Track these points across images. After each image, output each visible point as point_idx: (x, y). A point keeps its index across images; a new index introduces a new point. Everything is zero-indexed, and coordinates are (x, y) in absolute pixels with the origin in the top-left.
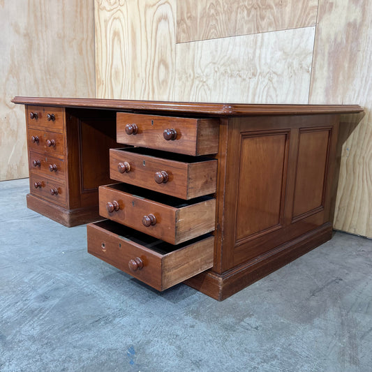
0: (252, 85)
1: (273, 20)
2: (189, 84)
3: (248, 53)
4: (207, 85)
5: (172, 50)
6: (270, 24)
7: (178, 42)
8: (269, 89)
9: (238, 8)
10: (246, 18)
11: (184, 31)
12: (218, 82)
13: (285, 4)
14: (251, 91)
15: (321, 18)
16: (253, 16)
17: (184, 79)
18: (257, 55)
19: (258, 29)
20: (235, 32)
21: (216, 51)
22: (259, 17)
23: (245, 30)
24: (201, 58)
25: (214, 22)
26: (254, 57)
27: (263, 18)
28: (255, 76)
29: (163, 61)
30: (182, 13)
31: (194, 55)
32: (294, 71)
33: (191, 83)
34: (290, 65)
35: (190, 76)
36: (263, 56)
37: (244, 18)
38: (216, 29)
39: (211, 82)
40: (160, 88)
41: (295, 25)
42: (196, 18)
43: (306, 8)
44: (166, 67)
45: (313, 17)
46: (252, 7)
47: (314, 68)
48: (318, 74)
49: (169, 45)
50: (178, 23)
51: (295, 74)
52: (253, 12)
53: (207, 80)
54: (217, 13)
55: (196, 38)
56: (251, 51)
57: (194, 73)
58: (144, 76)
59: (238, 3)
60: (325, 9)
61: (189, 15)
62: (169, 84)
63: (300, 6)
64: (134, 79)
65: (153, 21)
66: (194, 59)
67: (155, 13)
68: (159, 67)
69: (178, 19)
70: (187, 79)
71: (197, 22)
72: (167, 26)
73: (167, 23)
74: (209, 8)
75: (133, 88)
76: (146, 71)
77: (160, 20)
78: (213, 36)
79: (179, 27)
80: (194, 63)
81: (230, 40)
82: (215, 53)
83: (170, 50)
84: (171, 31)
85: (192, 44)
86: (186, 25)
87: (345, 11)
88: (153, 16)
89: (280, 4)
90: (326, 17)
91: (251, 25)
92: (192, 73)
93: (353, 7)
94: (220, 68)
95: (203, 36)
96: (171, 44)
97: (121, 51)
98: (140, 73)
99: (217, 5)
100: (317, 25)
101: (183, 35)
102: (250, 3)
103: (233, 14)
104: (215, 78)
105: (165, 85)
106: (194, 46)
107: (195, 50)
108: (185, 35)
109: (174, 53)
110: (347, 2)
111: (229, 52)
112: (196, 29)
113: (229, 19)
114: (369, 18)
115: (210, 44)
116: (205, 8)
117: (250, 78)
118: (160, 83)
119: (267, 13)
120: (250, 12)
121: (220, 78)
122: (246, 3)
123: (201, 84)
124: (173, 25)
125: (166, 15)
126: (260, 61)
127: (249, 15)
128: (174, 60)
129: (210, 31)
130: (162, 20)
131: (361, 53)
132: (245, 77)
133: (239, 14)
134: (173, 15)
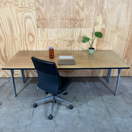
1: (79, 24)
4: (55, 43)
7: (38, 27)
8: (79, 45)
9: (66, 19)
10: (69, 23)
12: (60, 43)
16: (72, 22)
17: (43, 41)
18: (74, 35)
19: (74, 27)
20: (65, 27)
22: (74, 23)
23: (69, 27)
24: (51, 34)
25: (56, 22)
27: (76, 24)
29: (30, 34)
30: (39, 17)
31: (47, 33)
33: (47, 43)
35: (46, 40)
36: (76, 35)
37: (68, 22)
38: (56, 24)
40: (31, 44)
41: (87, 27)
42: (47, 20)
44: (33, 36)
45: (92, 25)
47: (93, 39)
49: (33, 28)
52: (72, 21)
54: (57, 19)
55: (48, 27)
56: (72, 34)
58: (20, 39)
59: (66, 17)
60: (96, 24)
61: (43, 18)
62: (35, 43)
63: (88, 22)
64: (13, 41)
65: (22, 18)
66: (47, 35)
67: (23, 14)
68: (28, 36)
69: (37, 19)
70: (45, 41)
71: (47, 21)
72: (31, 21)
73: (31, 20)
74: (53, 17)
75: (13, 44)
76: (21, 37)
77: (26, 18)
78: (56, 27)
79: (38, 22)
80: (48, 36)
81: (63, 29)
82: (57, 33)
83: (34, 30)
84: (34, 23)
85: (46, 29)
86: (42, 22)
87: (101, 25)
88: (22, 16)
89: (81, 20)
90: (96, 26)
91: (71, 25)
92: (47, 39)
93: (103, 24)
94: (60, 38)
95: (51, 26)
96: (34, 28)
97: (2, 29)
98: (17, 38)
99: (56, 16)
100: (94, 28)
101: (40, 25)
102: (71, 18)
103: (64, 20)
104: (58, 41)
105: (33, 43)
106: (47, 30)
107: (47, 31)
108: (42, 25)
109: (36, 31)
110: (102, 23)
111: (63, 33)
112: (47, 24)
113: (63, 22)
114: (107, 27)
115: (54, 30)
116: (51, 17)
117: (72, 42)
118: (30, 43)
119: (77, 22)
120: (71, 21)
121: (60, 41)
122: (69, 18)
123: (52, 43)
124: (35, 21)
125: (30, 16)
126: (75, 37)
127: (70, 22)
128: (37, 34)
129: (54, 25)
130: (28, 18)
131: (105, 36)
132: (70, 41)
133: (66, 21)
134: (34, 17)
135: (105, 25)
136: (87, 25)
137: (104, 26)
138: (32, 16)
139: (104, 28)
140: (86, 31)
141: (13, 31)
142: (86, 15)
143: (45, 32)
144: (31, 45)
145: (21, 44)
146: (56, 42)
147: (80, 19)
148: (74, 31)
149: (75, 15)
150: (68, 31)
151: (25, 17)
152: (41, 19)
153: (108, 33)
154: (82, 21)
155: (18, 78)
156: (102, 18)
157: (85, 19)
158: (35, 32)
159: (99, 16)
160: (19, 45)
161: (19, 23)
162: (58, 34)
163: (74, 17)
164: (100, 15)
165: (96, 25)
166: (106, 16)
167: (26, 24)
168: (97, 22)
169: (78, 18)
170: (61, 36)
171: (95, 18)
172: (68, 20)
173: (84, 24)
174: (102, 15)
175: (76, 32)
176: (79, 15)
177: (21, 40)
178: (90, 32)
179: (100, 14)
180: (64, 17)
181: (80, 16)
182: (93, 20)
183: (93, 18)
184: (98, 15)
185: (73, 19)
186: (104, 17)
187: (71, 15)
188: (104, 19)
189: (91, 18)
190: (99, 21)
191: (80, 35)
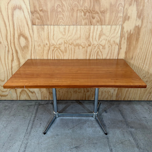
1: (99, 19)
2: (46, 48)
3: (85, 35)
4: (60, 50)
5: (29, 29)
7: (33, 24)
8: (98, 52)
9: (78, 10)
12: (68, 49)
13: (106, 13)
14: (88, 53)
15: (124, 22)
16: (88, 16)
17: (42, 46)
18: (91, 36)
19: (91, 24)
20: (76, 24)
21: (65, 32)
22: (91, 17)
23: (83, 23)
24: (54, 35)
25: (61, 16)
26: (89, 37)
27: (93, 18)
28: (90, 46)
29: (22, 35)
30: (35, 7)
31: (48, 33)
32: (111, 44)
33: (48, 48)
34: (109, 42)
35: (47, 44)
36: (94, 37)
37: (82, 16)
38: (63, 19)
41: (111, 24)
42: (47, 12)
43: (117, 17)
44: (26, 38)
45: (120, 21)
46: (87, 11)
47: (120, 43)
48: (122, 47)
49: (26, 25)
50: (32, 13)
51: (112, 46)
52: (87, 14)
54: (63, 11)
55: (48, 23)
56: (88, 34)
58: (6, 43)
59: (78, 8)
60: (126, 18)
61: (41, 9)
62: (30, 48)
65: (7, 8)
66: (48, 35)
67: (9, 3)
68: (19, 38)
69: (31, 10)
70: (44, 46)
71: (48, 14)
72: (23, 14)
73: (22, 12)
74: (57, 7)
76: (7, 40)
77: (15, 8)
78: (61, 24)
79: (33, 16)
80: (49, 37)
81: (74, 27)
82: (64, 33)
83: (28, 29)
84: (26, 17)
85: (46, 27)
88: (8, 5)
89: (103, 12)
90: (126, 22)
91: (86, 21)
92: (48, 43)
93: (138, 19)
94: (68, 41)
95: (54, 23)
96: (28, 25)
98: (2, 42)
99: (62, 6)
100: (122, 25)
101: (37, 20)
102: (86, 9)
103: (74, 13)
104: (65, 46)
105: (26, 49)
106: (48, 28)
107: (48, 31)
108: (39, 21)
109: (31, 31)
110: (136, 17)
111: (74, 33)
112: (48, 18)
113: (72, 16)
114: (144, 25)
115: (59, 28)
116: (54, 7)
117: (87, 47)
118: (22, 48)
119: (96, 16)
120: (86, 14)
121: (69, 46)
122: (83, 9)
123: (55, 49)
124: (28, 13)
125: (20, 6)
126: (93, 39)
128: (32, 35)
129: (59, 21)
130: (17, 9)
131: (140, 39)
132: (84, 46)
133: (78, 14)
134: (27, 7)
135: (140, 21)
136: (112, 21)
137: (139, 23)
138: (24, 6)
139: (139, 25)
140: (110, 31)
142: (111, 4)
143: (45, 31)
144: (23, 52)
145: (8, 51)
146: (63, 48)
147: (100, 11)
148: (90, 31)
149: (92, 3)
150: (80, 30)
151: (12, 8)
152: (38, 10)
153: (145, 33)
155: (5, 102)
156: (136, 10)
157: (109, 11)
158: (29, 31)
159: (132, 5)
160: (5, 52)
162: (65, 35)
163: (90, 7)
164: (134, 5)
165: (126, 20)
166: (144, 6)
168: (129, 15)
169: (97, 9)
170: (69, 38)
171: (125, 9)
172: (81, 13)
173: (107, 19)
174: (136, 4)
175: (94, 31)
176: (100, 4)
177: (8, 45)
178: (116, 32)
179: (133, 2)
180: (75, 7)
181: (100, 6)
182: (122, 13)
183: (121, 9)
184: (130, 5)
185: (90, 10)
186: (140, 8)
187: (86, 4)
188: (140, 11)
189: (119, 9)
190: (131, 14)
191: (100, 36)
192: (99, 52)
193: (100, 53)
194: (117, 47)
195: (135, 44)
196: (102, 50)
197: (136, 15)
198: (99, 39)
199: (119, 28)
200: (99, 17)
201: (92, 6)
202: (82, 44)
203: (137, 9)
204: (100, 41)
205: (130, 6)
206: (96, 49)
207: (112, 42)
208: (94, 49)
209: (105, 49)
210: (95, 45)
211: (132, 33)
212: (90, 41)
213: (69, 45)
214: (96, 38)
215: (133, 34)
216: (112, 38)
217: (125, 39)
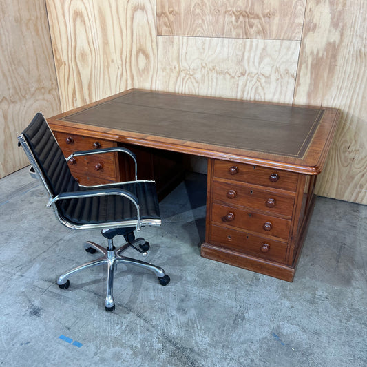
0: (241, 83)
1: (261, 29)
2: (174, 74)
3: (237, 55)
4: (195, 79)
5: (152, 41)
6: (258, 33)
7: (159, 34)
8: (257, 87)
9: (226, 12)
10: (234, 23)
11: (166, 25)
12: (206, 78)
13: (273, 17)
14: (240, 88)
15: (305, 35)
16: (241, 22)
17: (168, 70)
18: (246, 57)
19: (247, 35)
20: (222, 34)
21: (204, 49)
22: (247, 25)
23: (234, 34)
24: (186, 53)
25: (200, 21)
26: (243, 59)
27: (251, 26)
28: (244, 75)
29: (141, 50)
30: (163, 7)
31: (179, 49)
32: (281, 75)
33: (176, 74)
34: (277, 70)
35: (175, 68)
36: (251, 59)
37: (232, 22)
38: (202, 27)
39: (198, 76)
40: (141, 76)
41: (282, 36)
42: (180, 14)
43: (292, 25)
44: (147, 56)
45: (298, 32)
46: (240, 14)
47: (298, 75)
48: (301, 81)
49: (148, 35)
50: (158, 16)
51: (282, 78)
52: (241, 18)
53: (194, 74)
54: (204, 14)
55: (180, 33)
56: (240, 53)
57: (179, 66)
58: (120, 62)
59: (226, 8)
61: (171, 9)
62: (151, 73)
63: (287, 21)
64: (106, 64)
65: (127, 9)
66: (179, 53)
68: (137, 56)
69: (158, 12)
70: (171, 70)
71: (180, 18)
72: (146, 17)
73: (145, 14)
74: (194, 7)
75: (106, 73)
76: (121, 57)
77: (135, 9)
78: (199, 34)
79: (160, 20)
80: (179, 57)
81: (218, 40)
82: (202, 50)
84: (150, 22)
85: (176, 38)
86: (168, 19)
87: (327, 32)
88: (127, 4)
89: (268, 16)
90: (310, 34)
91: (239, 31)
92: (177, 66)
93: (333, 30)
94: (208, 64)
95: (188, 33)
96: (151, 35)
97: (87, 34)
98: (115, 59)
99: (203, 5)
100: (302, 40)
101: (164, 28)
102: (239, 9)
103: (220, 17)
104: (203, 73)
105: (146, 74)
106: (179, 40)
107: (179, 45)
108: (167, 29)
109: (154, 44)
111: (217, 51)
112: (180, 25)
113: (217, 21)
114: (346, 40)
116: (190, 6)
117: (239, 77)
118: (140, 72)
119: (255, 22)
120: (239, 18)
121: (208, 73)
122: (234, 10)
123: (187, 76)
124: (152, 17)
125: (144, 5)
126: (248, 63)
127: (237, 21)
128: (155, 51)
129: (195, 29)
130: (139, 10)
131: (338, 67)
132: (233, 75)
133: (226, 19)
134: (152, 7)
135: (338, 33)
136: (284, 31)
137: (335, 37)
138: (148, 6)
139: (335, 42)
140: (280, 50)
141: (107, 40)
142: (282, 2)
143: (174, 46)
144: (141, 79)
145: (122, 75)
147: (262, 14)
148: (245, 48)
150: (229, 46)
152: (167, 12)
153: (348, 58)
154: (268, 20)
157: (278, 14)
158: (152, 46)
159: (322, 2)
160: (117, 76)
161: (120, 21)
162: (204, 53)
163: (246, 7)
164: (325, 2)
165: (309, 31)
166: (345, 5)
167: (135, 24)
168: (314, 21)
169: (257, 10)
170: (210, 59)
171: (308, 10)
172: (231, 17)
173: (275, 28)
174: (329, 1)
176: (263, 2)
177: (122, 65)
178: (290, 52)
180: (222, 6)
181: (263, 5)
182: (302, 17)
183: (301, 10)
184: (318, 2)
185: (246, 12)
186: (337, 8)
187: (240, 3)
188: (337, 14)
189: (297, 10)
190: (320, 19)
191: (261, 58)
192: (260, 88)
193: (260, 90)
194: (292, 81)
195: (328, 78)
196: (264, 85)
197: (329, 21)
198: (259, 64)
199: (296, 45)
200: (261, 24)
201: (250, 5)
202: (231, 71)
203: (331, 9)
204: (261, 67)
205: (317, 4)
206: (253, 82)
207: (282, 70)
208: (251, 81)
209: (269, 83)
210: (253, 75)
211: (320, 55)
212: (244, 67)
213: (210, 71)
214: (254, 62)
215: (322, 58)
216: (283, 62)
217: (307, 67)
